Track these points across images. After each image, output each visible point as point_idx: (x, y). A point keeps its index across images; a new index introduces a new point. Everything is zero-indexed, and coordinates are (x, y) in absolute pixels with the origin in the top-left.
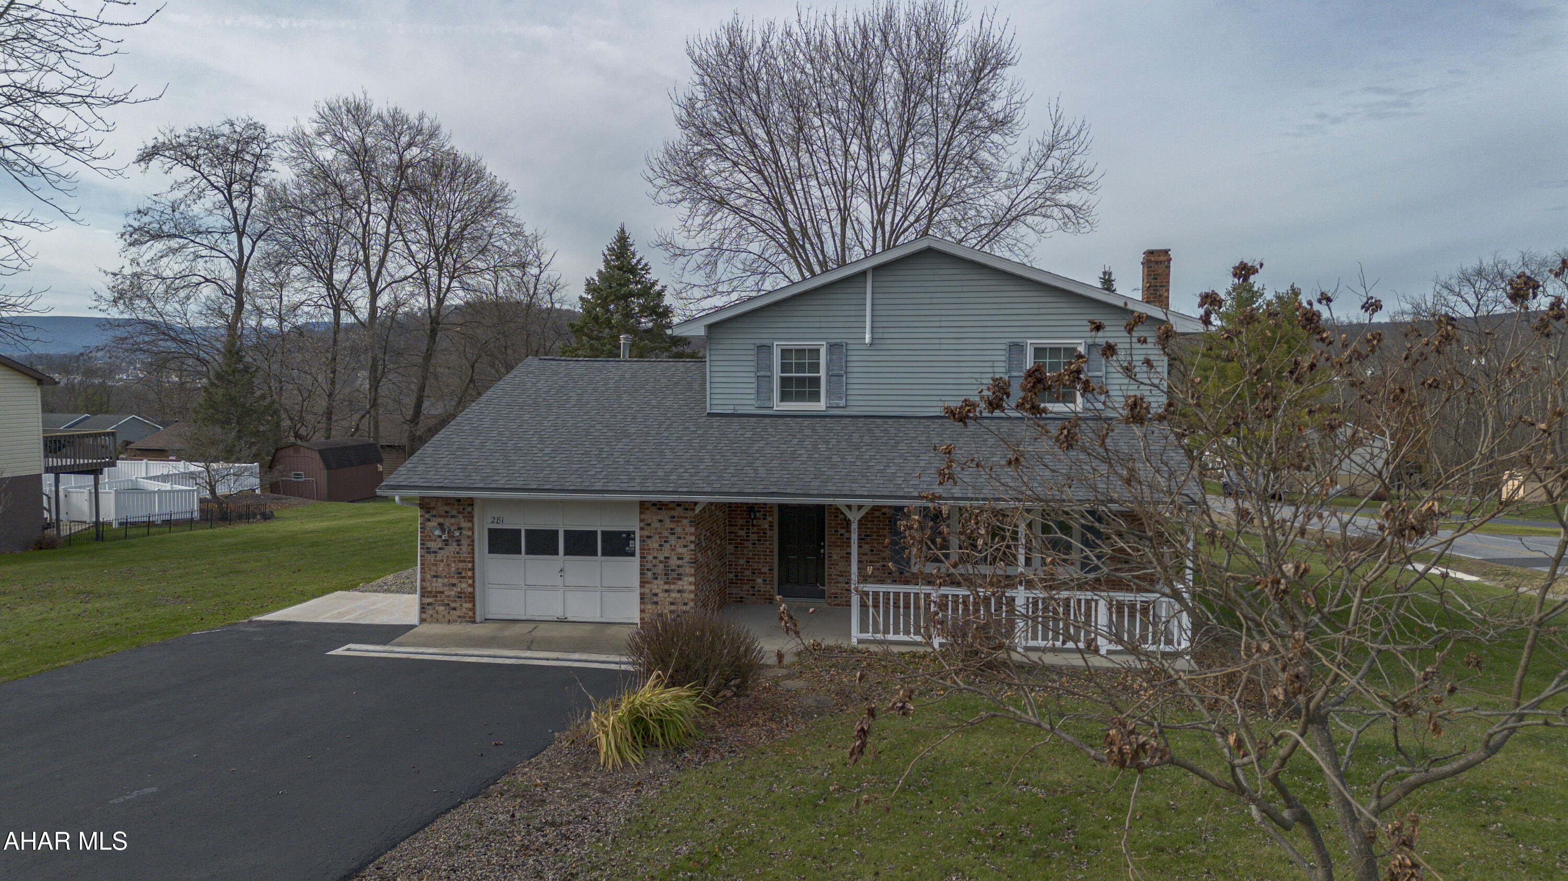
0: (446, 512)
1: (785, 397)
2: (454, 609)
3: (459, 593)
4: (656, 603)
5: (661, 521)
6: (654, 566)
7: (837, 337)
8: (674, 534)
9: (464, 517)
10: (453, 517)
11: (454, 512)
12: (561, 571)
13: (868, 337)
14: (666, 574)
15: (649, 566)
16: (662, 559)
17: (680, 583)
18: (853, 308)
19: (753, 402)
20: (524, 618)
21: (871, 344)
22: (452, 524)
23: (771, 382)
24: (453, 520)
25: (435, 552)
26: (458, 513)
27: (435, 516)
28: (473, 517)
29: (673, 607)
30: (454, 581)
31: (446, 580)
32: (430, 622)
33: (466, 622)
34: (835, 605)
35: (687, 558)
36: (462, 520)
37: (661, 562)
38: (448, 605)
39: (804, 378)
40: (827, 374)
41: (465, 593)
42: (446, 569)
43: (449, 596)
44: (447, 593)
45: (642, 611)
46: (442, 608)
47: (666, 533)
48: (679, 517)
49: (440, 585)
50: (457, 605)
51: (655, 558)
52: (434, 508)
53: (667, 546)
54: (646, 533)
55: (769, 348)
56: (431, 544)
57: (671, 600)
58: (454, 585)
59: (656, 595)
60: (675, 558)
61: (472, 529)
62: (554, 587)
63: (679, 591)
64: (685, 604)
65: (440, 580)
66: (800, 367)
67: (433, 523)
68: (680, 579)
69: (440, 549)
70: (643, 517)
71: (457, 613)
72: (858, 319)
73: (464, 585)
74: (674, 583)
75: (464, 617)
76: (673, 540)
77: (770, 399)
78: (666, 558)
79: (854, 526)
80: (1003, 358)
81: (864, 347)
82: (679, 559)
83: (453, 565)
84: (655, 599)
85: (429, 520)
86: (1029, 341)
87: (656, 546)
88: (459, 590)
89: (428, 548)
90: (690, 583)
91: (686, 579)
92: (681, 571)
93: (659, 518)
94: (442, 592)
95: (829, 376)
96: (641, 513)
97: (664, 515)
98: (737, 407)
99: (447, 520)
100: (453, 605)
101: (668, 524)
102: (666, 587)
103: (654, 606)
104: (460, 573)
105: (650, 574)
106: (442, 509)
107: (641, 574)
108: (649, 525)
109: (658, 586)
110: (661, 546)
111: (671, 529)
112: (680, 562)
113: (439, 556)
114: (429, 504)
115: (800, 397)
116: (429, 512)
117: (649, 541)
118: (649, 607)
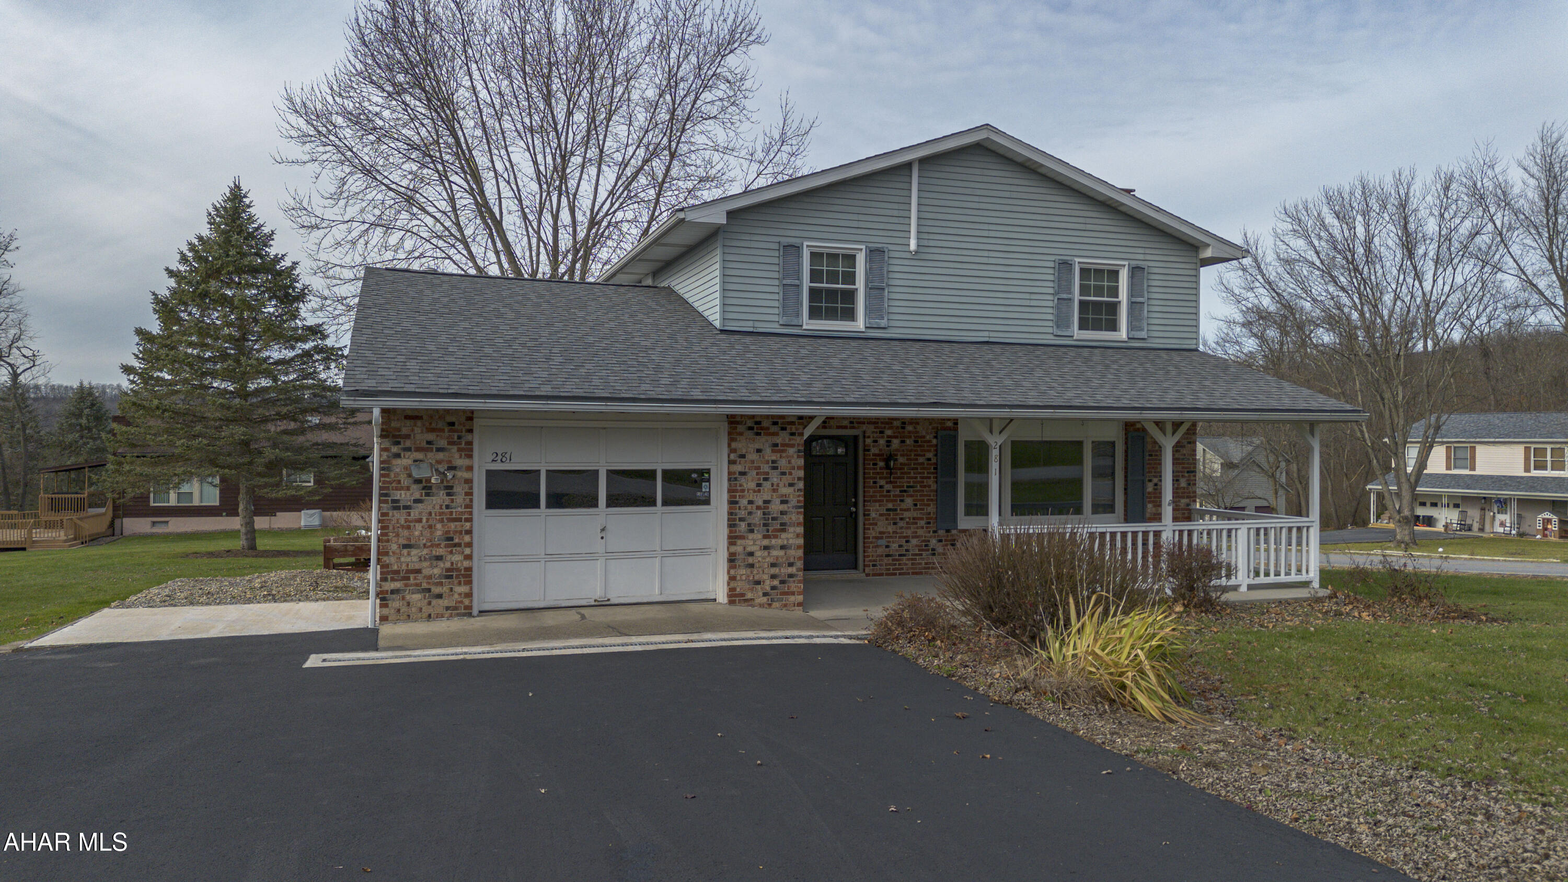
0: (429, 443)
1: (814, 313)
2: (440, 596)
3: (448, 570)
4: (752, 566)
5: (759, 451)
6: (750, 513)
7: (878, 241)
8: (775, 468)
9: (459, 450)
10: (439, 450)
11: (443, 443)
12: (603, 530)
13: (913, 246)
14: (765, 525)
15: (743, 513)
16: (760, 503)
17: (784, 535)
18: (896, 206)
19: (776, 318)
20: (542, 605)
21: (916, 252)
22: (439, 462)
23: (799, 294)
24: (441, 456)
25: (406, 507)
26: (450, 443)
27: (409, 449)
28: (472, 450)
29: (775, 571)
30: (440, 551)
31: (425, 551)
32: (396, 622)
33: (458, 615)
34: (874, 575)
35: (793, 501)
36: (457, 455)
37: (758, 508)
38: (429, 590)
39: (835, 291)
40: (866, 286)
41: (458, 570)
42: (427, 533)
43: (430, 577)
44: (426, 572)
45: (732, 578)
46: (417, 596)
47: (766, 468)
48: (783, 445)
49: (415, 559)
50: (445, 589)
51: (751, 502)
52: (408, 437)
53: (767, 485)
54: (738, 468)
55: (798, 249)
56: (399, 495)
57: (771, 560)
58: (439, 558)
59: (751, 554)
60: (778, 501)
61: (470, 468)
62: (591, 556)
63: (783, 547)
64: (791, 565)
65: (414, 552)
66: (833, 277)
67: (405, 461)
68: (784, 530)
69: (417, 501)
70: (734, 445)
71: (445, 602)
72: (902, 220)
73: (457, 558)
74: (776, 537)
75: (455, 608)
76: (775, 477)
77: (798, 314)
78: (766, 502)
79: (995, 453)
80: (1051, 278)
81: (908, 255)
82: (783, 502)
83: (439, 526)
84: (750, 560)
85: (398, 456)
86: (1077, 260)
87: (752, 485)
88: (448, 565)
89: (394, 501)
90: (798, 536)
91: (791, 529)
92: (785, 518)
93: (757, 446)
94: (418, 571)
95: (869, 288)
96: (731, 440)
97: (764, 442)
98: (757, 324)
99: (430, 455)
100: (436, 590)
101: (769, 455)
102: (766, 542)
103: (749, 570)
104: (451, 539)
105: (743, 526)
106: (421, 437)
107: (730, 526)
108: (743, 456)
109: (755, 542)
110: (759, 485)
111: (773, 462)
112: (784, 507)
113: (414, 514)
114: (399, 430)
115: (832, 314)
116: (398, 443)
117: (742, 480)
118: (743, 571)
